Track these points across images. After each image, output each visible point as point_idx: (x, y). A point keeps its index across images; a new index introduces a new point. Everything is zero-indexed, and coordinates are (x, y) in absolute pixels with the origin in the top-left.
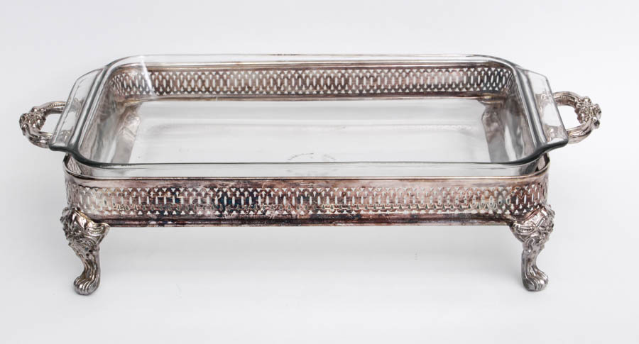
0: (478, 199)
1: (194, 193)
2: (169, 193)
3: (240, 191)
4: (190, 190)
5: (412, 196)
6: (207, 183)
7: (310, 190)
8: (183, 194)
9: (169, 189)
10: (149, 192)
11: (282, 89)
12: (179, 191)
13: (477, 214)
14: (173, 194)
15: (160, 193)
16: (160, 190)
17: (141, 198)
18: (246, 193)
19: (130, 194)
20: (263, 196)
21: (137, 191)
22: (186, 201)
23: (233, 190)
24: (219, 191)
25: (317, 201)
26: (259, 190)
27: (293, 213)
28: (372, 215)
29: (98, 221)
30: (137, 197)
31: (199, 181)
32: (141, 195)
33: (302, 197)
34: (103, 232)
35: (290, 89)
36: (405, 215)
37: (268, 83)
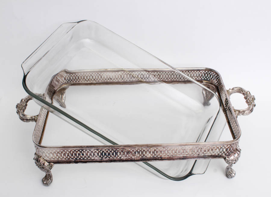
0: (212, 150)
1: (90, 152)
2: (79, 152)
3: (110, 150)
4: (88, 150)
5: (184, 150)
6: (95, 148)
7: (140, 149)
8: (85, 152)
9: (79, 150)
10: (70, 152)
11: (124, 79)
12: (83, 151)
13: (211, 155)
14: (81, 152)
15: (75, 152)
16: (75, 151)
17: (67, 154)
18: (113, 151)
19: (62, 152)
20: (120, 152)
21: (65, 151)
22: (87, 154)
23: (107, 150)
24: (100, 151)
25: (143, 153)
26: (118, 150)
27: (133, 157)
28: (167, 157)
29: (49, 162)
30: (65, 154)
31: (92, 148)
32: (67, 153)
33: (137, 152)
34: (52, 166)
35: (127, 79)
36: (180, 157)
37: (118, 77)
